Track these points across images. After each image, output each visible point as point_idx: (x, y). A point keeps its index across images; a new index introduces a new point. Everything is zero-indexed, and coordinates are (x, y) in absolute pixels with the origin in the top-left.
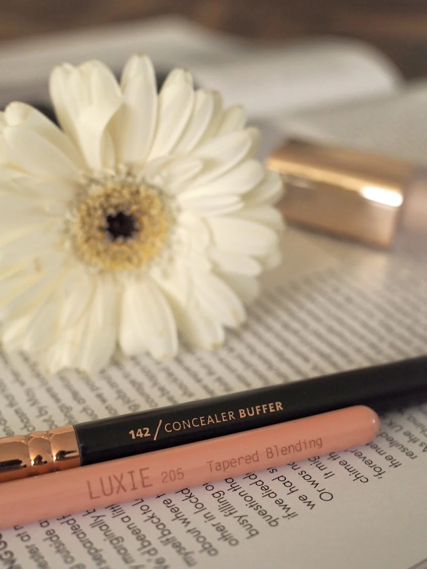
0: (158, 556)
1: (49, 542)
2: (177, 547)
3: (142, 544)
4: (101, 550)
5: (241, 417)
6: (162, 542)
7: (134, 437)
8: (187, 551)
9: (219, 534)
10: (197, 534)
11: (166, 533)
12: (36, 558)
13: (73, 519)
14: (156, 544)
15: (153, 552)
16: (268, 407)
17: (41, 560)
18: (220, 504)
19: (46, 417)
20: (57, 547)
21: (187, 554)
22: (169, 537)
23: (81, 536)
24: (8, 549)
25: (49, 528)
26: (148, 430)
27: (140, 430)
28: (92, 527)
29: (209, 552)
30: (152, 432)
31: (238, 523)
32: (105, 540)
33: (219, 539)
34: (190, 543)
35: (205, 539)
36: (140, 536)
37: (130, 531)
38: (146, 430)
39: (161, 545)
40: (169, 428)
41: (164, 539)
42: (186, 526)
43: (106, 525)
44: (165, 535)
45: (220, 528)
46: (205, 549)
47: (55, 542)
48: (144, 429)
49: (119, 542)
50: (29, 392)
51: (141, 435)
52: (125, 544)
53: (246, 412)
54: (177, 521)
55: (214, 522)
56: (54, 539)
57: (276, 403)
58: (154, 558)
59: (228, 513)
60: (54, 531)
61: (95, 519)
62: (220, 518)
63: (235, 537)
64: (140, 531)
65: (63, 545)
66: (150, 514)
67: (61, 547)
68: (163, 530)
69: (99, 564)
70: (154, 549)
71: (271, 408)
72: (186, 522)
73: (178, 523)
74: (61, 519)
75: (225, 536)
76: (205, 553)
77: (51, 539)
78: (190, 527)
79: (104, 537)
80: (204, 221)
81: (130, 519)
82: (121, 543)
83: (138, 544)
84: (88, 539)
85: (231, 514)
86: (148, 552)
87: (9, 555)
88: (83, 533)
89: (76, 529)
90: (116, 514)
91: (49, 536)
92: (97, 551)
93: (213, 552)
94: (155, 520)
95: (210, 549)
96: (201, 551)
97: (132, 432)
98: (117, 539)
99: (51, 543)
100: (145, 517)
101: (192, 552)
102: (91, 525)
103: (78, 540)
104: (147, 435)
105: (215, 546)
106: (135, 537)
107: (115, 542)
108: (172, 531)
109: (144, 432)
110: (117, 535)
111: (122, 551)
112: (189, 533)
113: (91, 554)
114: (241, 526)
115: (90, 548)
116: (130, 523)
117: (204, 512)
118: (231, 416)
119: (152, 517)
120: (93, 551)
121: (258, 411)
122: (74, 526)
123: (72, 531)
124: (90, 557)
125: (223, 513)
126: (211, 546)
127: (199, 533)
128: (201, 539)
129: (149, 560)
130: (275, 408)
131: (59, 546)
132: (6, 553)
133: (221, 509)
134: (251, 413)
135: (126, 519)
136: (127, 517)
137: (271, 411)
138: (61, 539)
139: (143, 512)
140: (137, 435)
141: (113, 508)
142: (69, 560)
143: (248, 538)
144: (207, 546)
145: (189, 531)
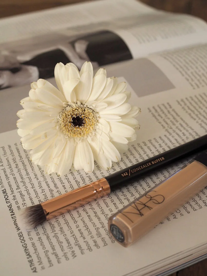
0: (73, 250)
1: (39, 241)
2: (80, 247)
3: (68, 245)
4: (55, 246)
5: (153, 164)
6: (75, 245)
7: (123, 176)
8: (83, 249)
9: (94, 244)
10: (87, 243)
11: (77, 241)
12: (34, 247)
13: (47, 234)
14: (73, 245)
15: (71, 248)
16: (160, 159)
17: (35, 248)
18: (97, 233)
19: (44, 193)
20: (41, 244)
21: (82, 250)
22: (78, 243)
23: (49, 240)
24: (25, 243)
25: (39, 236)
26: (127, 173)
27: (124, 174)
28: (54, 237)
29: (89, 250)
30: (128, 173)
31: (101, 240)
32: (57, 242)
33: (94, 246)
34: (84, 246)
35: (89, 245)
36: (68, 242)
37: (65, 240)
38: (126, 173)
39: (74, 246)
40: (133, 171)
41: (76, 244)
42: (84, 240)
43: (58, 237)
44: (76, 242)
45: (95, 242)
46: (89, 249)
47: (41, 241)
48: (125, 173)
49: (61, 243)
50: (39, 183)
51: (125, 175)
52: (63, 244)
53: (154, 162)
54: (81, 237)
55: (94, 239)
56: (41, 240)
57: (162, 158)
58: (71, 250)
59: (99, 236)
60: (41, 238)
61: (55, 234)
62: (96, 238)
63: (99, 245)
64: (69, 240)
65: (43, 243)
66: (73, 234)
67: (42, 244)
68: (76, 240)
69: (53, 251)
70: (72, 247)
71: (161, 159)
72: (84, 238)
73: (82, 238)
74: (44, 233)
75: (96, 245)
76: (88, 250)
77: (39, 240)
78: (85, 240)
79: (57, 241)
80: (109, 123)
81: (66, 235)
82: (62, 244)
83: (67, 245)
84: (51, 241)
85: (100, 237)
86: (70, 248)
87: (25, 245)
88: (50, 239)
89: (48, 237)
90: (62, 233)
91: (39, 239)
92: (53, 246)
93: (91, 250)
94: (74, 236)
95: (90, 249)
96: (87, 249)
97: (122, 175)
98: (61, 242)
99: (40, 242)
100: (71, 235)
101: (84, 250)
102: (53, 236)
103: (48, 241)
104: (127, 174)
105: (92, 248)
106: (67, 242)
107: (60, 243)
108: (79, 241)
109: (126, 174)
110: (61, 241)
111: (62, 247)
112: (84, 243)
113: (51, 247)
114: (102, 242)
115: (51, 245)
116: (66, 237)
117: (91, 235)
118: (150, 164)
119: (73, 235)
120: (52, 246)
121: (157, 161)
122: (48, 236)
123: (47, 238)
124: (51, 248)
125: (97, 236)
126: (91, 248)
127: (88, 243)
128: (88, 245)
129: (70, 251)
130: (162, 159)
131: (42, 243)
132: (24, 244)
133: (97, 234)
134: (155, 162)
135: (65, 235)
136: (65, 234)
137: (161, 160)
138: (42, 241)
139: (71, 233)
140: (124, 175)
141: (61, 231)
142: (44, 248)
143: (103, 246)
144: (89, 248)
145: (85, 242)
